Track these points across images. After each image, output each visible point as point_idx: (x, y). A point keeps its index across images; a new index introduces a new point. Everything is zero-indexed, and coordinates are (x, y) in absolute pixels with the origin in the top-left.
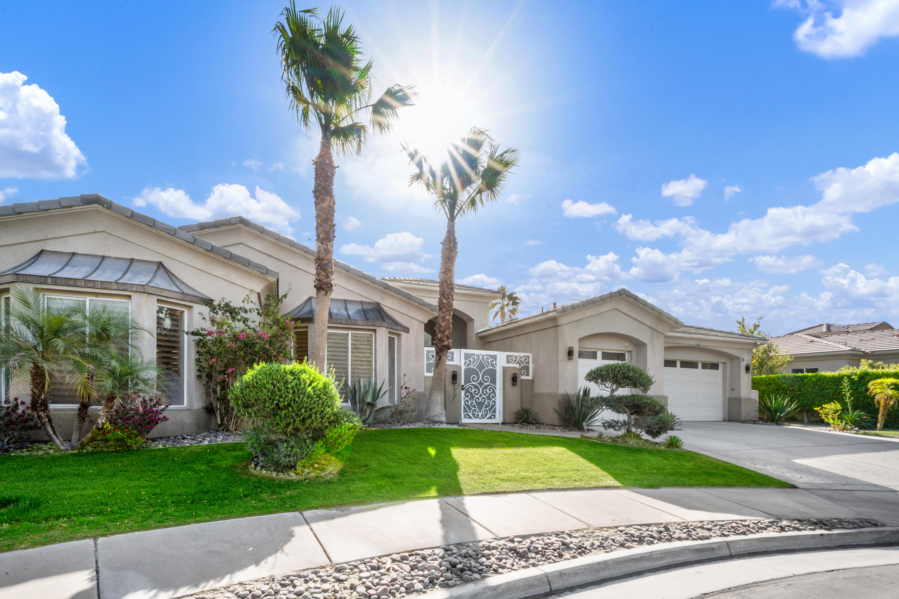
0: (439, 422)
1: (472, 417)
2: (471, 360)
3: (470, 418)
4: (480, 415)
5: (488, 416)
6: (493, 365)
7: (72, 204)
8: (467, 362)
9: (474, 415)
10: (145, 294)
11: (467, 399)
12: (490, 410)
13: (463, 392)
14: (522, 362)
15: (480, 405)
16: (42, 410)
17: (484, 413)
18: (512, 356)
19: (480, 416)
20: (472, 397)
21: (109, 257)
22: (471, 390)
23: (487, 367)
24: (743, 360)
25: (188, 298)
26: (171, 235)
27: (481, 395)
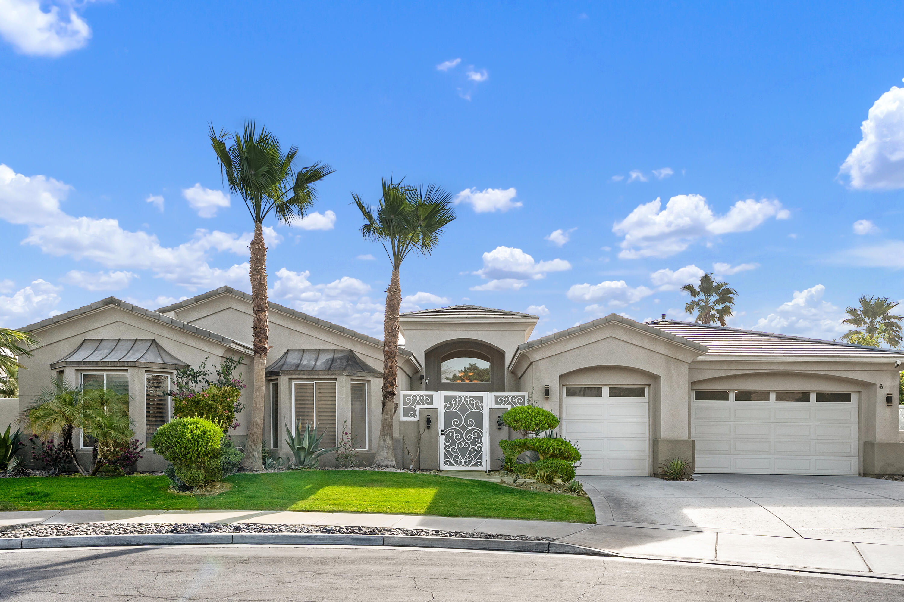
0: (385, 466)
1: (454, 464)
2: (453, 403)
3: (451, 464)
4: (463, 461)
5: (473, 463)
6: (478, 408)
7: (99, 306)
8: (448, 405)
9: (456, 462)
10: (136, 368)
11: (447, 444)
12: (475, 456)
13: (442, 438)
14: (515, 402)
15: (463, 451)
16: (69, 450)
17: (467, 460)
18: (502, 396)
19: (463, 463)
20: (453, 443)
21: (123, 340)
22: (453, 435)
23: (471, 409)
24: (881, 387)
25: (168, 367)
26: (157, 319)
27: (464, 441)
